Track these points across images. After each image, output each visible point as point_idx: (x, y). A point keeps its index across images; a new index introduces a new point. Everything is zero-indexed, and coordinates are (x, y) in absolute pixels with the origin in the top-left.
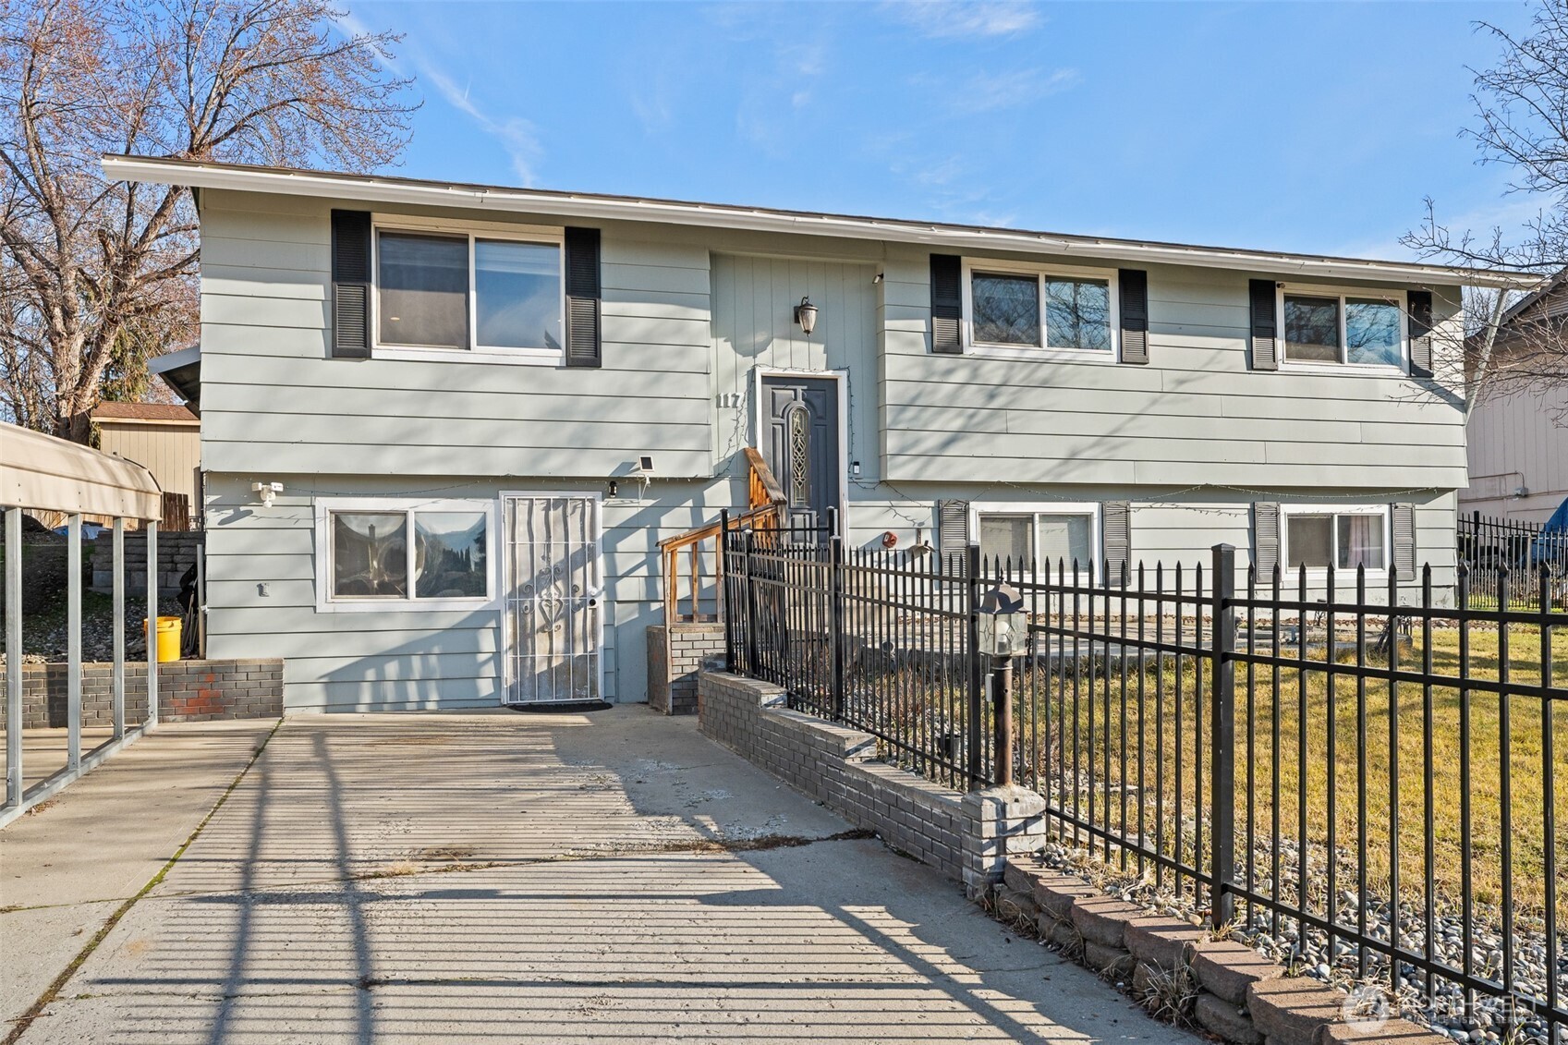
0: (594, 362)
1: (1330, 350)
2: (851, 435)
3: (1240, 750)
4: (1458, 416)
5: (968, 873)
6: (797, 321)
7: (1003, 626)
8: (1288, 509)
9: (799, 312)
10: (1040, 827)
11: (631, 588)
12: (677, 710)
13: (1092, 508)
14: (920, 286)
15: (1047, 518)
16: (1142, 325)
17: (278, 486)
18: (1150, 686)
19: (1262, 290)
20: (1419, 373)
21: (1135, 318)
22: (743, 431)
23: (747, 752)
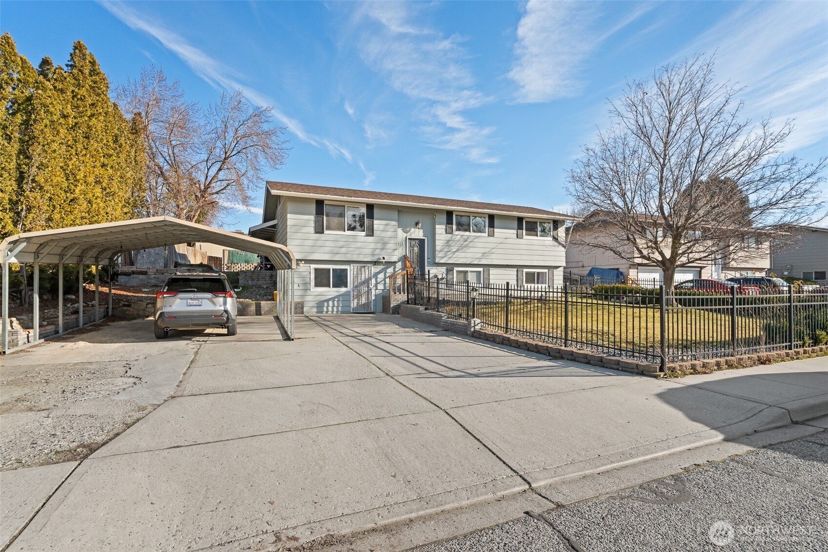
0: (372, 235)
1: (534, 233)
2: (428, 252)
3: (509, 316)
4: (563, 249)
5: (469, 332)
6: (416, 225)
7: (475, 294)
8: (525, 270)
9: (417, 224)
10: (480, 325)
11: (381, 287)
12: (393, 313)
13: (481, 269)
14: (444, 218)
15: (471, 272)
16: (493, 227)
17: (303, 262)
18: (495, 306)
19: (520, 220)
20: (555, 239)
21: (492, 225)
22: (404, 251)
23: (415, 320)
